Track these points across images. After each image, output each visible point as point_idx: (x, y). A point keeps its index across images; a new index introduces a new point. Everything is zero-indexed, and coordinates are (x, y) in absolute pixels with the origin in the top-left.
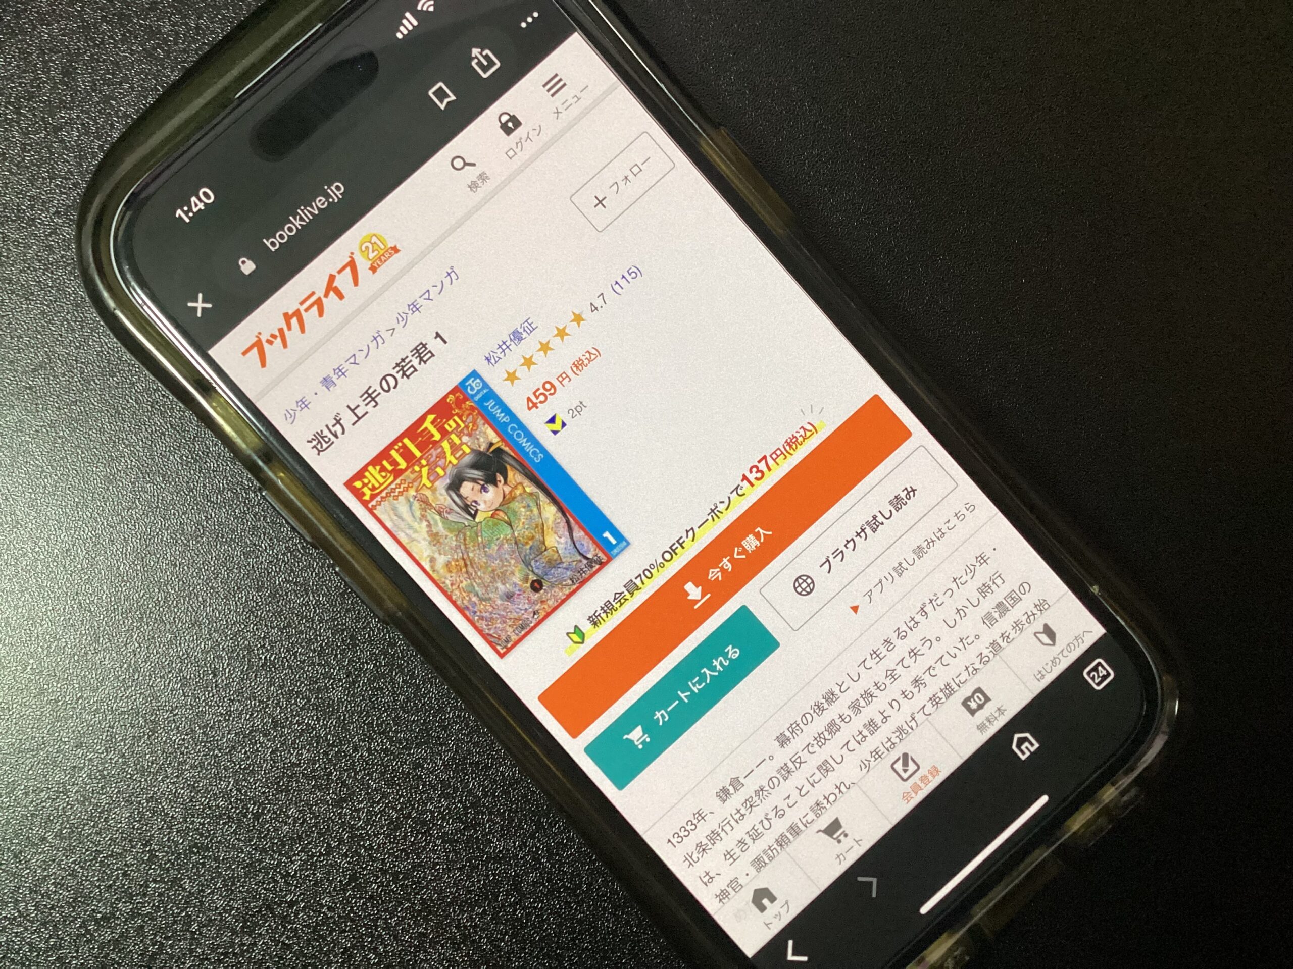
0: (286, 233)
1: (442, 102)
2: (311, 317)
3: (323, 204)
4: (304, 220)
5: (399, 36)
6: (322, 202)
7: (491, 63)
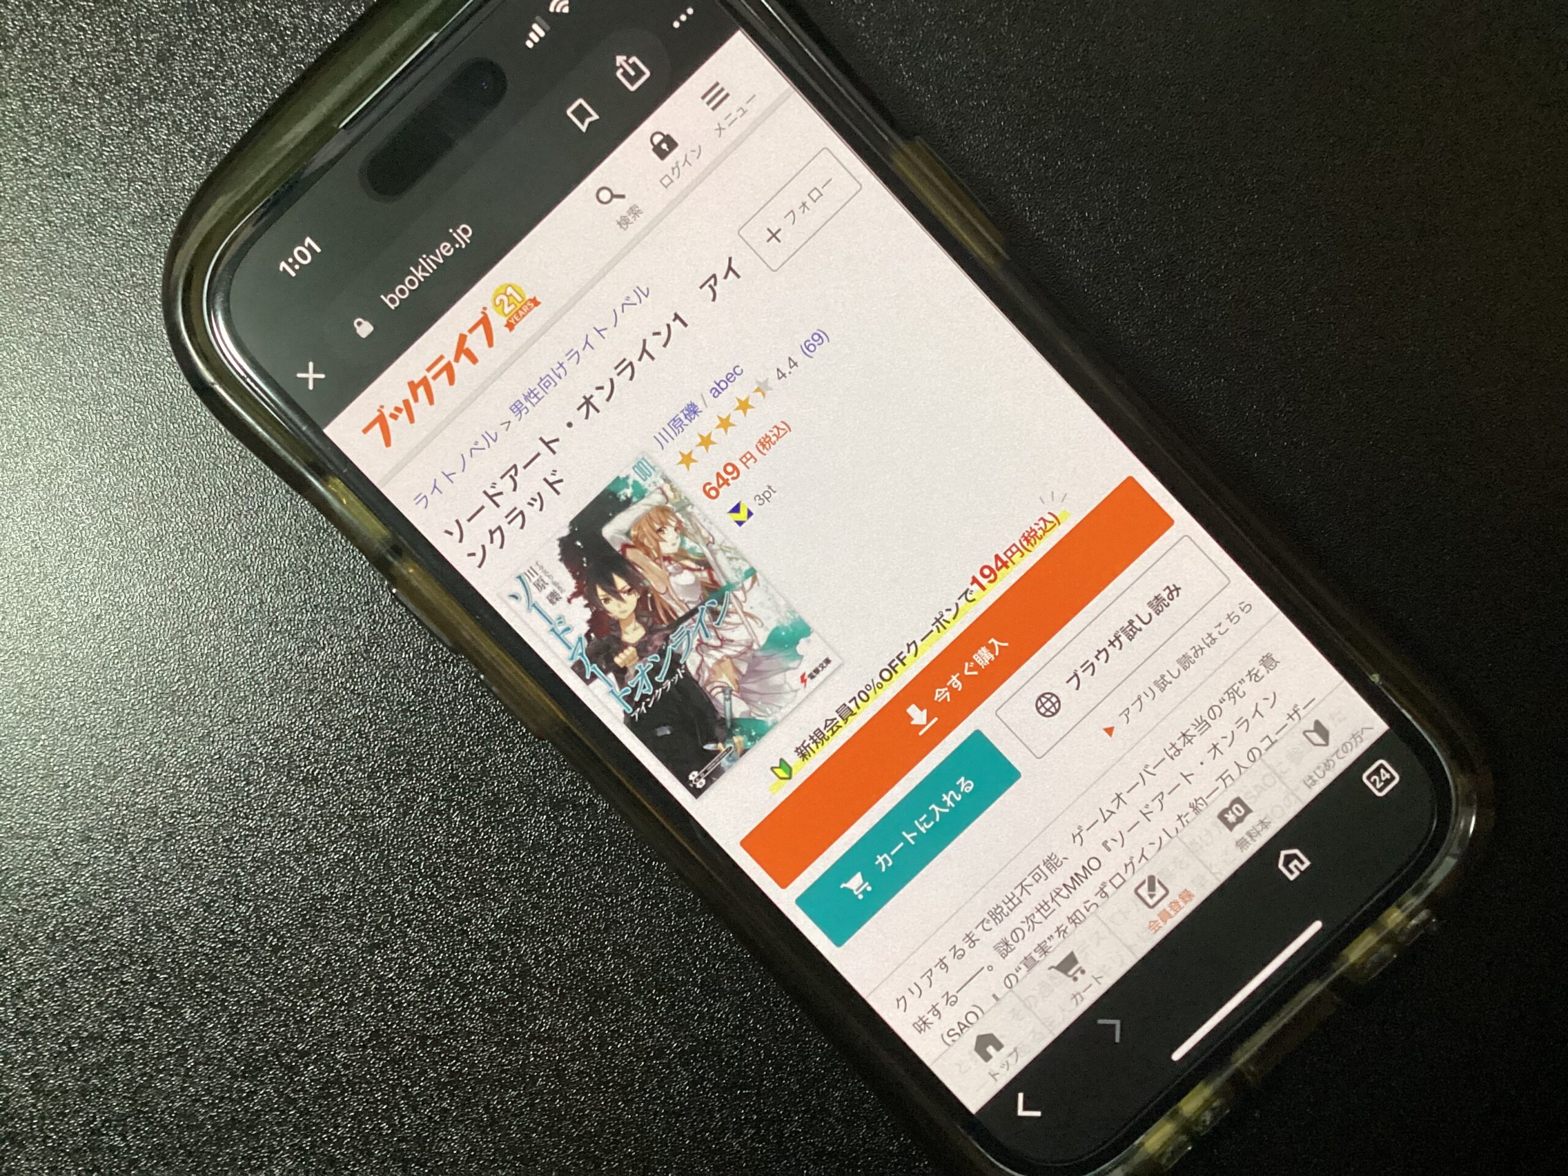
0: (407, 287)
1: (582, 122)
2: (440, 385)
3: (448, 251)
4: (428, 272)
5: (529, 44)
6: (447, 249)
7: (640, 73)
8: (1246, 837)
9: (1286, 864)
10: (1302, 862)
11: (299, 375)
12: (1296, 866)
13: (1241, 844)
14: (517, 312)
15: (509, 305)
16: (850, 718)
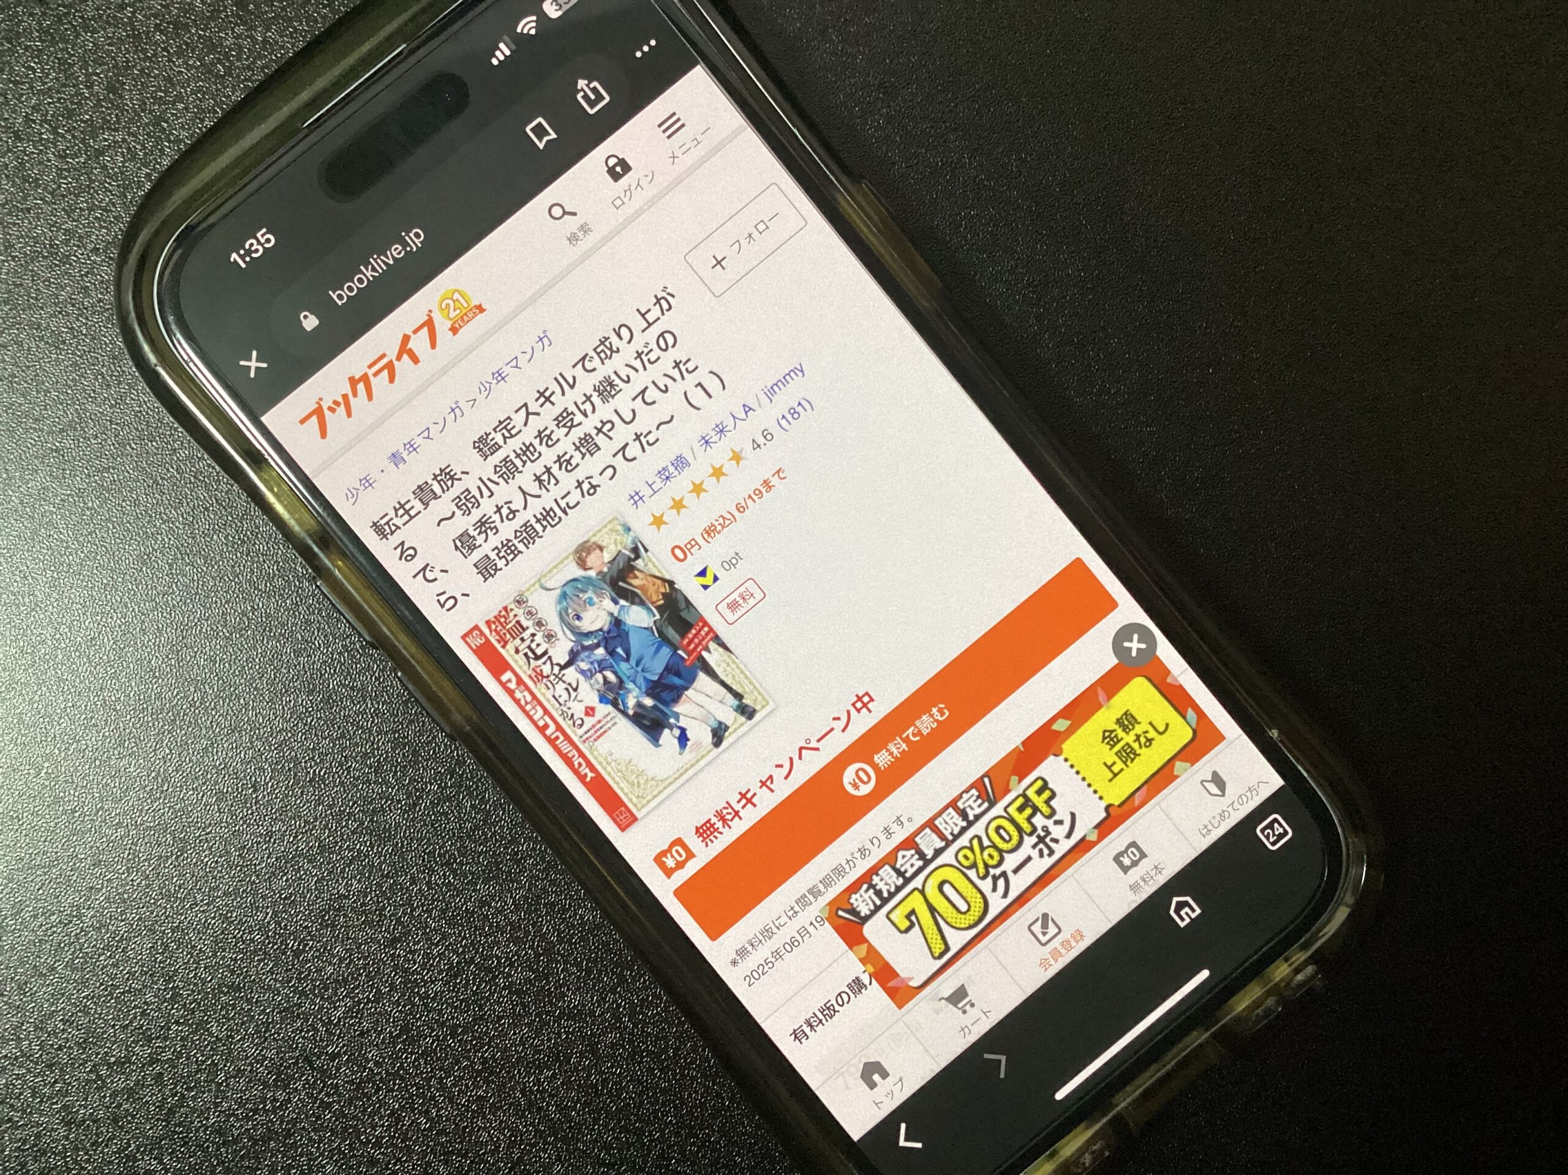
0: (355, 285)
1: (540, 141)
2: (380, 383)
3: (399, 253)
4: (377, 271)
5: (495, 62)
6: (397, 251)
7: (600, 98)
8: (1140, 881)
9: (1178, 911)
10: (1193, 910)
11: (242, 363)
12: (1187, 914)
13: (1134, 887)
14: (462, 317)
15: (455, 310)
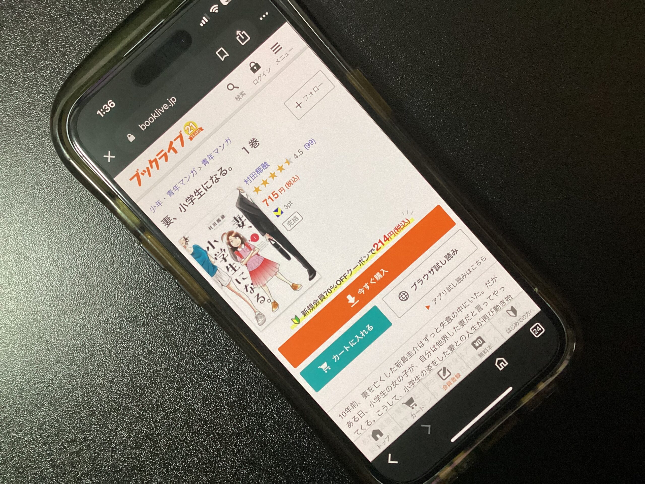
1: (222, 57)
2: (161, 162)
3: (166, 108)
4: (158, 116)
5: (202, 25)
6: (166, 107)
7: (246, 38)
8: (483, 353)
9: (498, 364)
10: (505, 363)
11: (105, 156)
12: (502, 365)
13: (481, 355)
14: (194, 133)
15: (191, 130)
16: (324, 300)
